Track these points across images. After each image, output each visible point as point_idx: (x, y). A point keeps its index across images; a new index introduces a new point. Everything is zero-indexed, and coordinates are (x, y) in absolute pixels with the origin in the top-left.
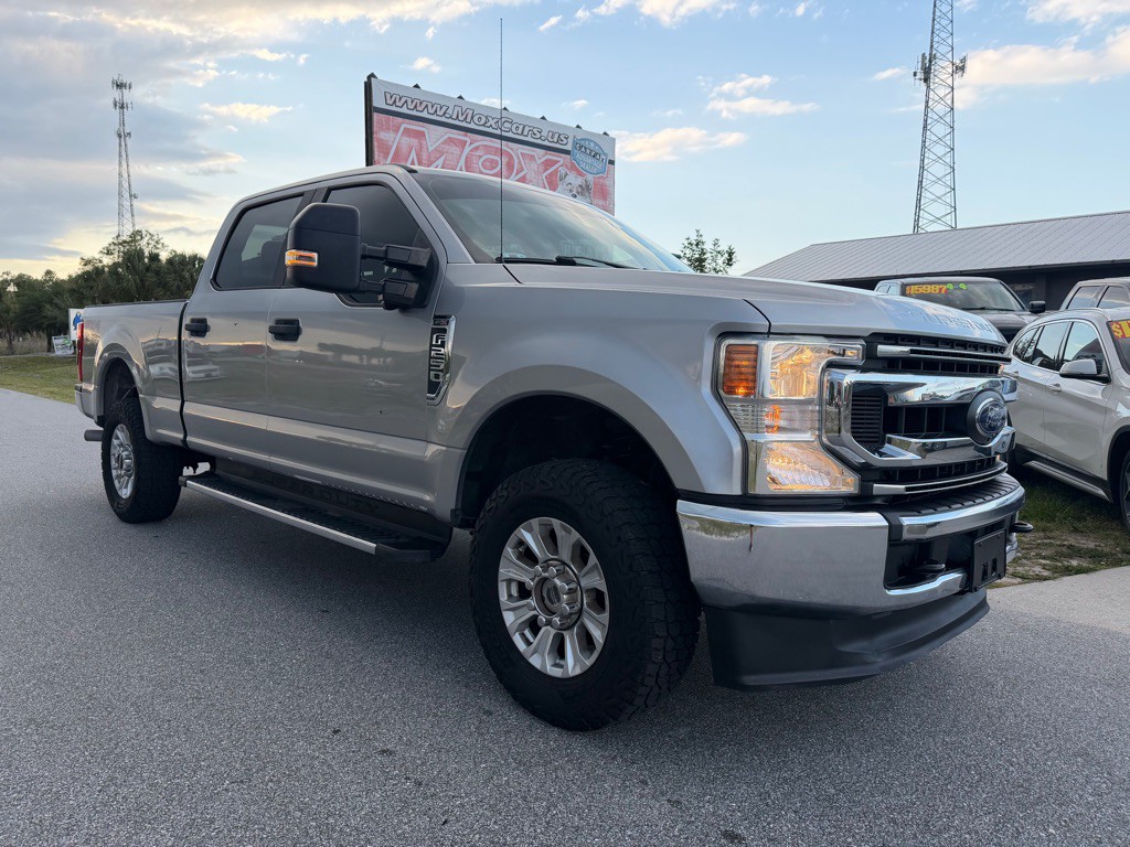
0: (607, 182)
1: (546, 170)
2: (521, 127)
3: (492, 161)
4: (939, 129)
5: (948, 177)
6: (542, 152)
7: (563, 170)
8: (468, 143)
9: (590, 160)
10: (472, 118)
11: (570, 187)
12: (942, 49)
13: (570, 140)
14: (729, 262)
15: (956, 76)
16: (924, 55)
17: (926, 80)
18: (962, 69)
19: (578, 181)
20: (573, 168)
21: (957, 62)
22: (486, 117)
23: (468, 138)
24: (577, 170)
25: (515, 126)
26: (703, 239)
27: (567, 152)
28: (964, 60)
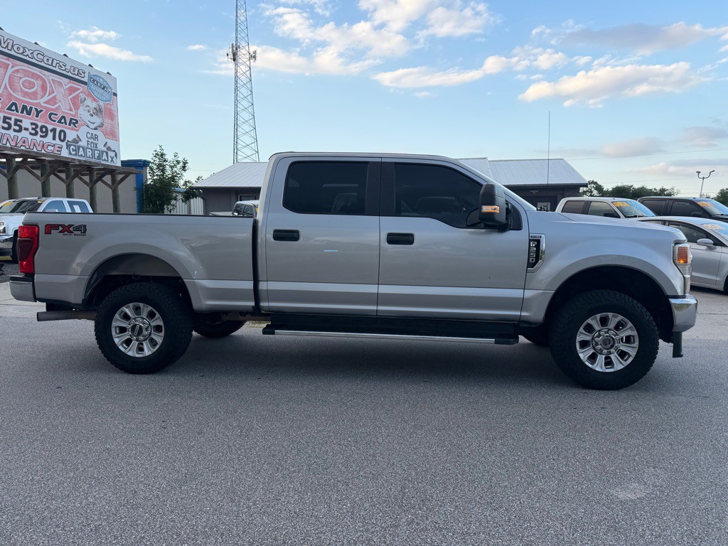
0: (113, 108)
1: (71, 94)
2: (51, 60)
3: (30, 82)
4: (244, 91)
5: (251, 121)
6: (67, 80)
7: (82, 96)
8: (10, 66)
9: (101, 91)
10: (13, 46)
11: (88, 108)
12: (243, 44)
13: (87, 75)
14: (184, 168)
15: (251, 61)
16: (232, 44)
17: (234, 60)
18: (255, 57)
19: (94, 105)
20: (89, 95)
21: (252, 53)
22: (24, 48)
23: (10, 62)
24: (93, 97)
25: (46, 58)
26: (165, 152)
27: (85, 83)
28: (255, 52)
